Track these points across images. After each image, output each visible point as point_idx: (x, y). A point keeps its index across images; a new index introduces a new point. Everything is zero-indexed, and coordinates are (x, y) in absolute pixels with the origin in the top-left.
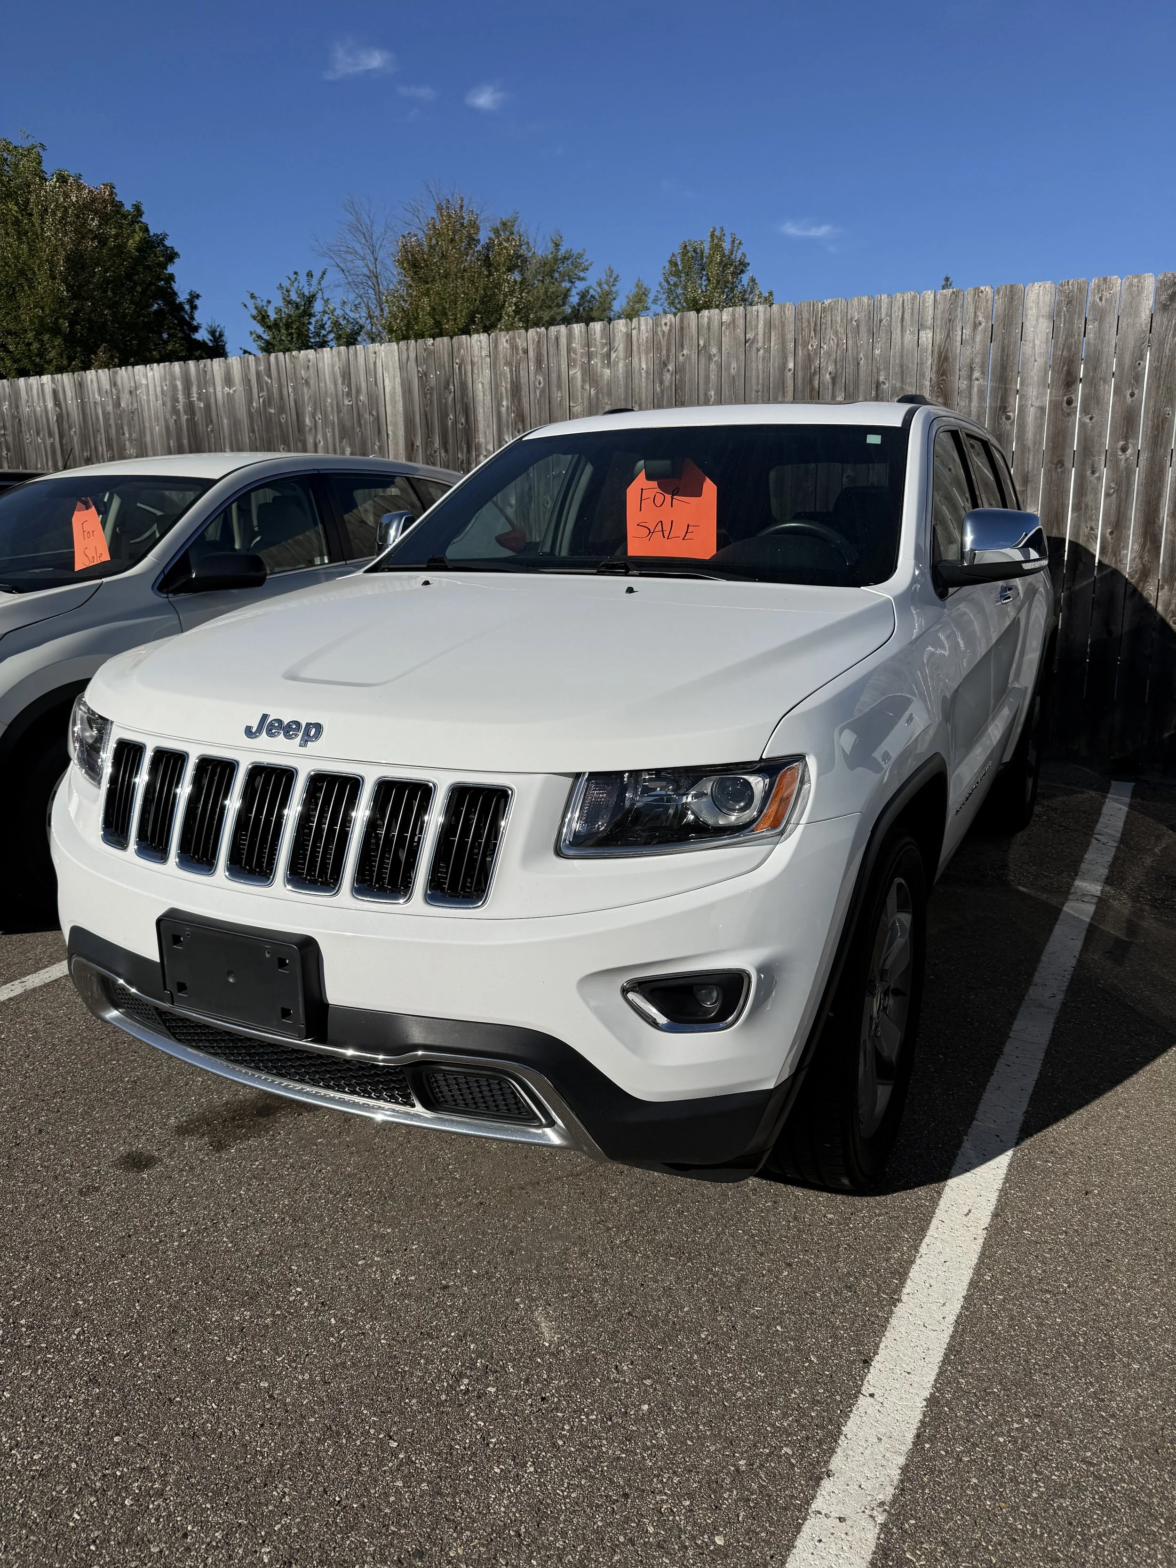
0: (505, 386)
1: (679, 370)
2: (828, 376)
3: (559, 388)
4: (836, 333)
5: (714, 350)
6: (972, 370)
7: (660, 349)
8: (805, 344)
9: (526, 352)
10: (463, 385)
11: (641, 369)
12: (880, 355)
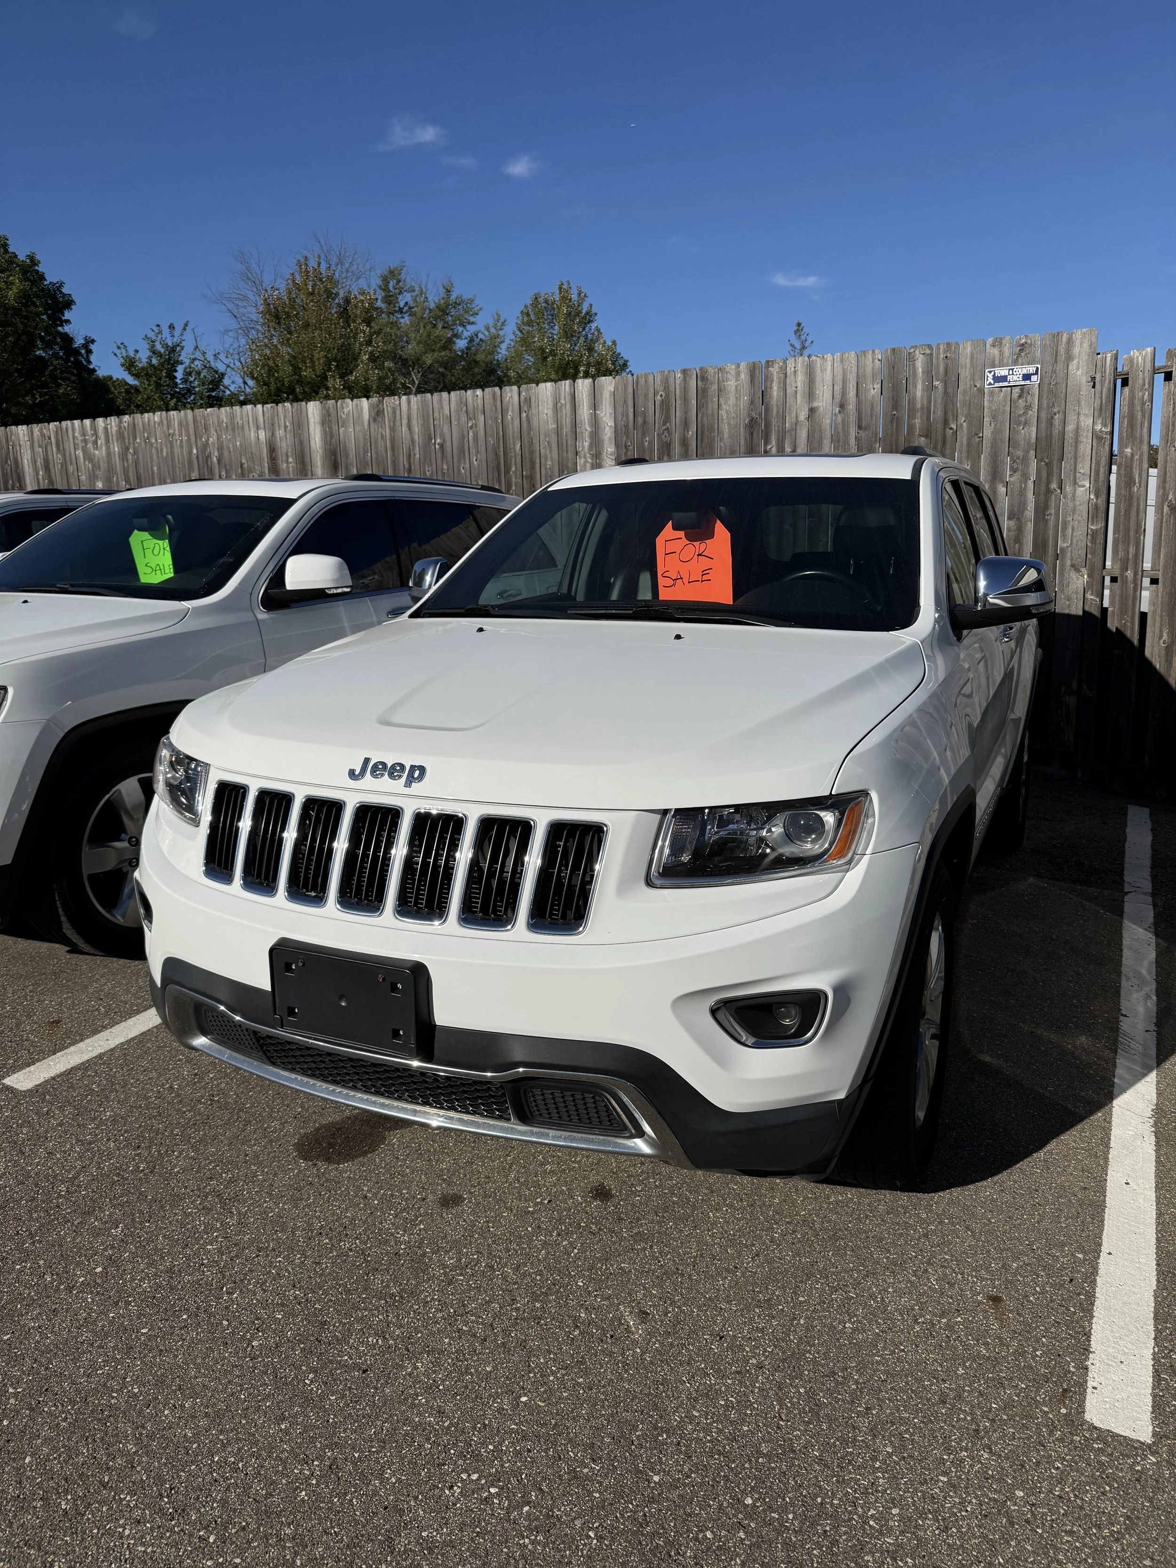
0: (40, 461)
1: (135, 452)
2: (215, 459)
3: (71, 464)
4: (216, 431)
5: (153, 441)
6: (287, 456)
7: (124, 438)
8: (201, 439)
9: (50, 438)
10: (16, 460)
11: (115, 451)
12: (241, 445)
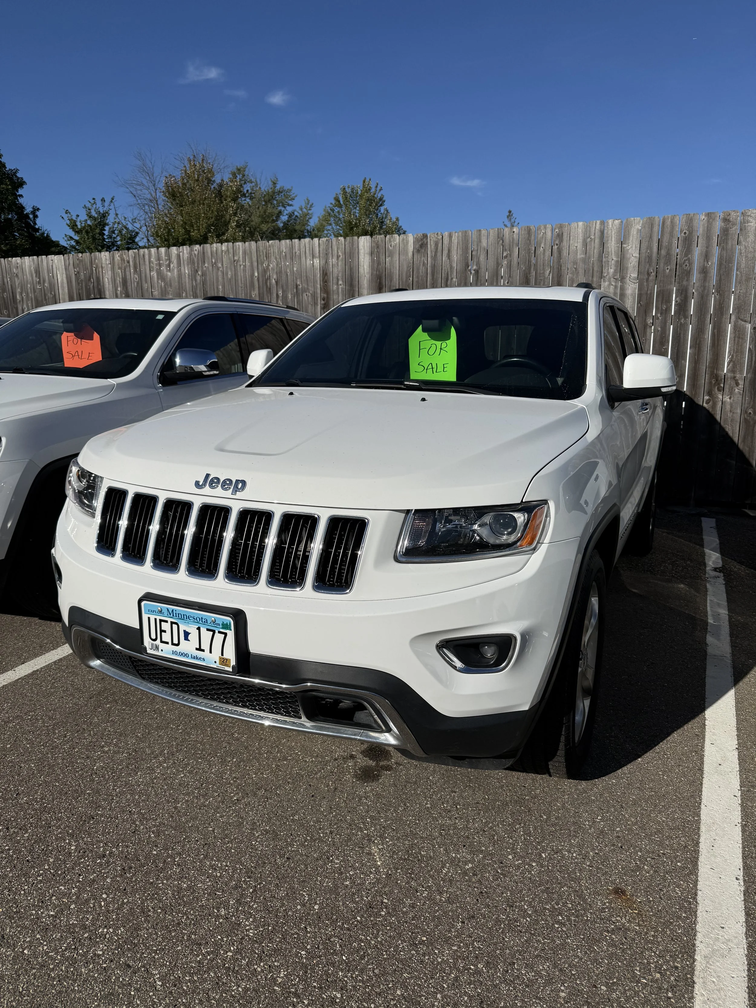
0: (119, 280)
1: (204, 274)
2: (274, 281)
3: (146, 282)
4: (276, 258)
5: (220, 265)
6: (338, 280)
7: (194, 263)
8: (262, 264)
9: (128, 262)
10: (98, 279)
11: (185, 273)
12: (297, 271)
